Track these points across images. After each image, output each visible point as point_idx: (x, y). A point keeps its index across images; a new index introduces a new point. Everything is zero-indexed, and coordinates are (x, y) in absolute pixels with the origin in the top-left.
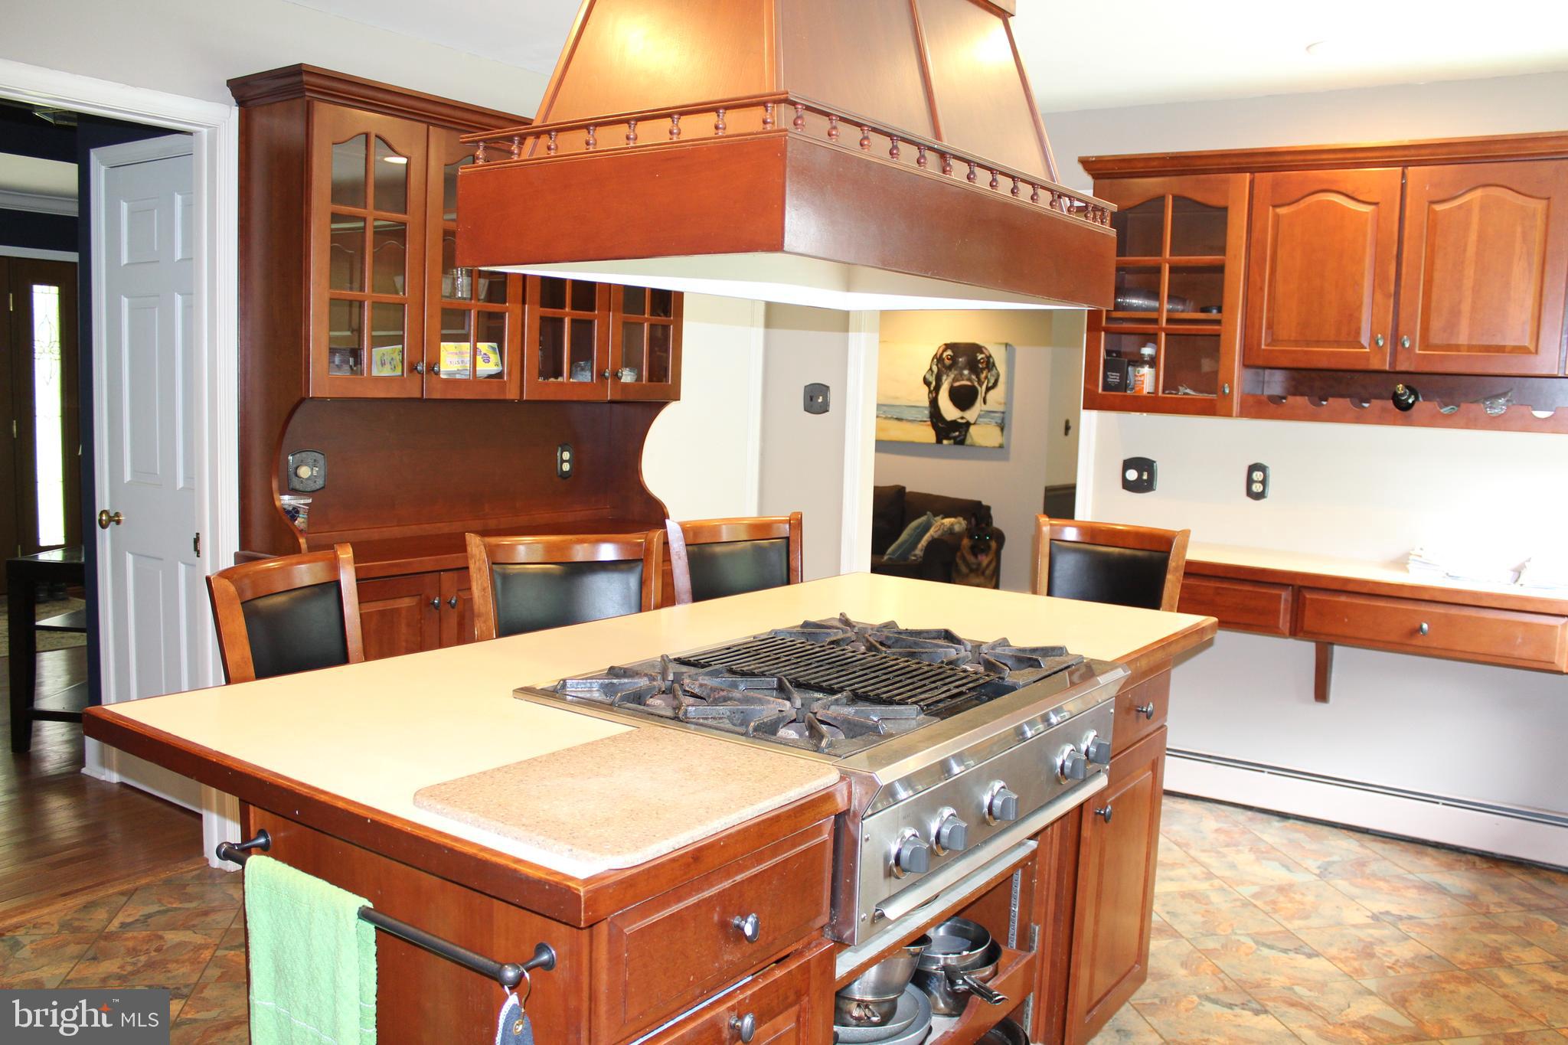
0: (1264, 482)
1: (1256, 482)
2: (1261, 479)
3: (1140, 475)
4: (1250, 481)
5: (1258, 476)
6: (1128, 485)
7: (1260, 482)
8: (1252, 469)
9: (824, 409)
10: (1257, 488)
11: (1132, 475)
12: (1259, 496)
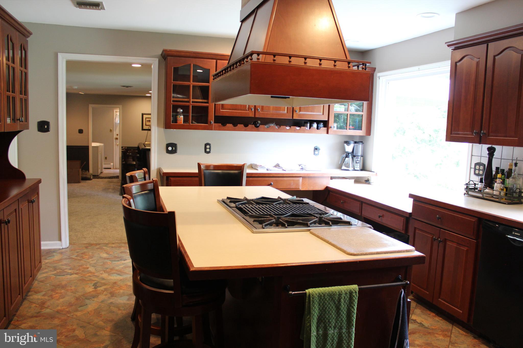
0: (210, 148)
1: (208, 148)
2: (209, 147)
3: (172, 149)
4: (206, 148)
5: (208, 147)
6: (168, 152)
7: (209, 148)
8: (206, 145)
9: (47, 130)
10: (208, 150)
11: (170, 148)
12: (209, 152)
